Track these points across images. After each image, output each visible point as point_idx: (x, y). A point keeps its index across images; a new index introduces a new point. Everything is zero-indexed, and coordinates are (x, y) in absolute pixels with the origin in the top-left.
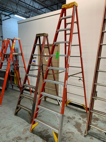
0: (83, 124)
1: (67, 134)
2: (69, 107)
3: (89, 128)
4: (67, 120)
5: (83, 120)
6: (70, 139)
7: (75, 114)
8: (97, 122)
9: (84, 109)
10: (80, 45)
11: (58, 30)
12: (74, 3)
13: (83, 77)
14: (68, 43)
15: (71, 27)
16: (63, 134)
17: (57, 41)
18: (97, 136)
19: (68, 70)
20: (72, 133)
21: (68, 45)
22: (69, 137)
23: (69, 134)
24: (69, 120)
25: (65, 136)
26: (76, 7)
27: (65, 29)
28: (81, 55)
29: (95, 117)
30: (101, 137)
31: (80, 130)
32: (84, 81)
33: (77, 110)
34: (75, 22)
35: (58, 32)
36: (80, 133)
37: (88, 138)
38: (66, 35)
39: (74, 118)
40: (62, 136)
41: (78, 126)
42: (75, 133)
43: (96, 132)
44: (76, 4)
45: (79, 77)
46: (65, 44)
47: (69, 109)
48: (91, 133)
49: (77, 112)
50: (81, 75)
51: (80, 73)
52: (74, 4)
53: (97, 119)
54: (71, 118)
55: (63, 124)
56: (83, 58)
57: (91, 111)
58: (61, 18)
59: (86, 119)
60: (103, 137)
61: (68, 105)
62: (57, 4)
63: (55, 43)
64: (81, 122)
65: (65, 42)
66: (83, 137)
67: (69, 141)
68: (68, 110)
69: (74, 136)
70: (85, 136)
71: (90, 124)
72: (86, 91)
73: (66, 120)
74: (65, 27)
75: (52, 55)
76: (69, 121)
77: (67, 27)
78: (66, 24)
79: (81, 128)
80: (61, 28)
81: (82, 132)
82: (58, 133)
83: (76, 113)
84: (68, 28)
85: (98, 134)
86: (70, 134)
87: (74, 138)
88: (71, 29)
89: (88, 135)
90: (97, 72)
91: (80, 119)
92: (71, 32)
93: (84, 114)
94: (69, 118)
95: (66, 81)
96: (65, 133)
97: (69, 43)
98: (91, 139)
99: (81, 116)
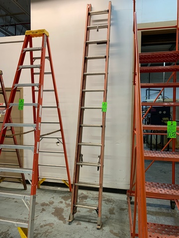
0: (65, 209)
1: (42, 229)
2: (42, 189)
3: (74, 210)
4: (41, 208)
5: (66, 203)
6: (47, 234)
7: (53, 198)
8: (86, 200)
9: (67, 187)
10: (55, 90)
11: (21, 67)
12: (43, 30)
13: (63, 138)
14: (37, 86)
15: (41, 63)
16: (36, 230)
17: (20, 82)
18: (86, 218)
19: (39, 126)
20: (50, 225)
21: (37, 89)
22: (46, 232)
23: (45, 227)
24: (44, 207)
25: (39, 232)
26: (47, 37)
27: (32, 66)
28: (58, 105)
29: (82, 195)
30: (92, 218)
31: (61, 218)
32: (64, 144)
33: (55, 192)
34: (46, 58)
35: (21, 70)
36: (61, 222)
37: (74, 224)
38: (33, 74)
39: (52, 203)
40: (34, 233)
41: (58, 213)
42: (55, 223)
43: (85, 214)
44: (47, 32)
45: (57, 138)
46: (33, 88)
47: (43, 192)
48: (77, 217)
49: (56, 194)
50: (59, 135)
51: (58, 131)
52: (44, 32)
53: (85, 197)
54: (47, 205)
55: (35, 216)
56: (61, 110)
57: (76, 184)
58: (25, 49)
59: (70, 200)
60: (94, 218)
61: (41, 187)
62: (15, 25)
63: (16, 85)
64: (63, 206)
65: (33, 85)
66: (67, 225)
67: (46, 236)
68: (42, 194)
69: (53, 228)
70: (70, 223)
71: (75, 203)
72: (68, 158)
73: (39, 209)
74: (32, 63)
75: (11, 104)
76: (43, 210)
77: (34, 63)
78: (32, 59)
79: (63, 214)
80: (24, 64)
81: (65, 219)
82: (27, 227)
83: (54, 195)
84: (37, 64)
85: (87, 216)
86: (47, 227)
87: (53, 230)
88: (42, 67)
89: (74, 221)
90: (81, 128)
91: (61, 202)
92: (41, 71)
93: (67, 195)
94: (43, 205)
95: (38, 143)
96: (39, 227)
97: (40, 87)
98: (77, 224)
99: (63, 198)
